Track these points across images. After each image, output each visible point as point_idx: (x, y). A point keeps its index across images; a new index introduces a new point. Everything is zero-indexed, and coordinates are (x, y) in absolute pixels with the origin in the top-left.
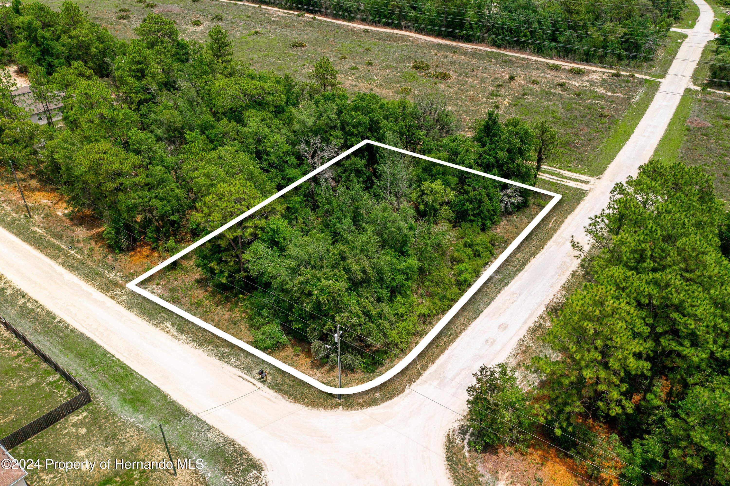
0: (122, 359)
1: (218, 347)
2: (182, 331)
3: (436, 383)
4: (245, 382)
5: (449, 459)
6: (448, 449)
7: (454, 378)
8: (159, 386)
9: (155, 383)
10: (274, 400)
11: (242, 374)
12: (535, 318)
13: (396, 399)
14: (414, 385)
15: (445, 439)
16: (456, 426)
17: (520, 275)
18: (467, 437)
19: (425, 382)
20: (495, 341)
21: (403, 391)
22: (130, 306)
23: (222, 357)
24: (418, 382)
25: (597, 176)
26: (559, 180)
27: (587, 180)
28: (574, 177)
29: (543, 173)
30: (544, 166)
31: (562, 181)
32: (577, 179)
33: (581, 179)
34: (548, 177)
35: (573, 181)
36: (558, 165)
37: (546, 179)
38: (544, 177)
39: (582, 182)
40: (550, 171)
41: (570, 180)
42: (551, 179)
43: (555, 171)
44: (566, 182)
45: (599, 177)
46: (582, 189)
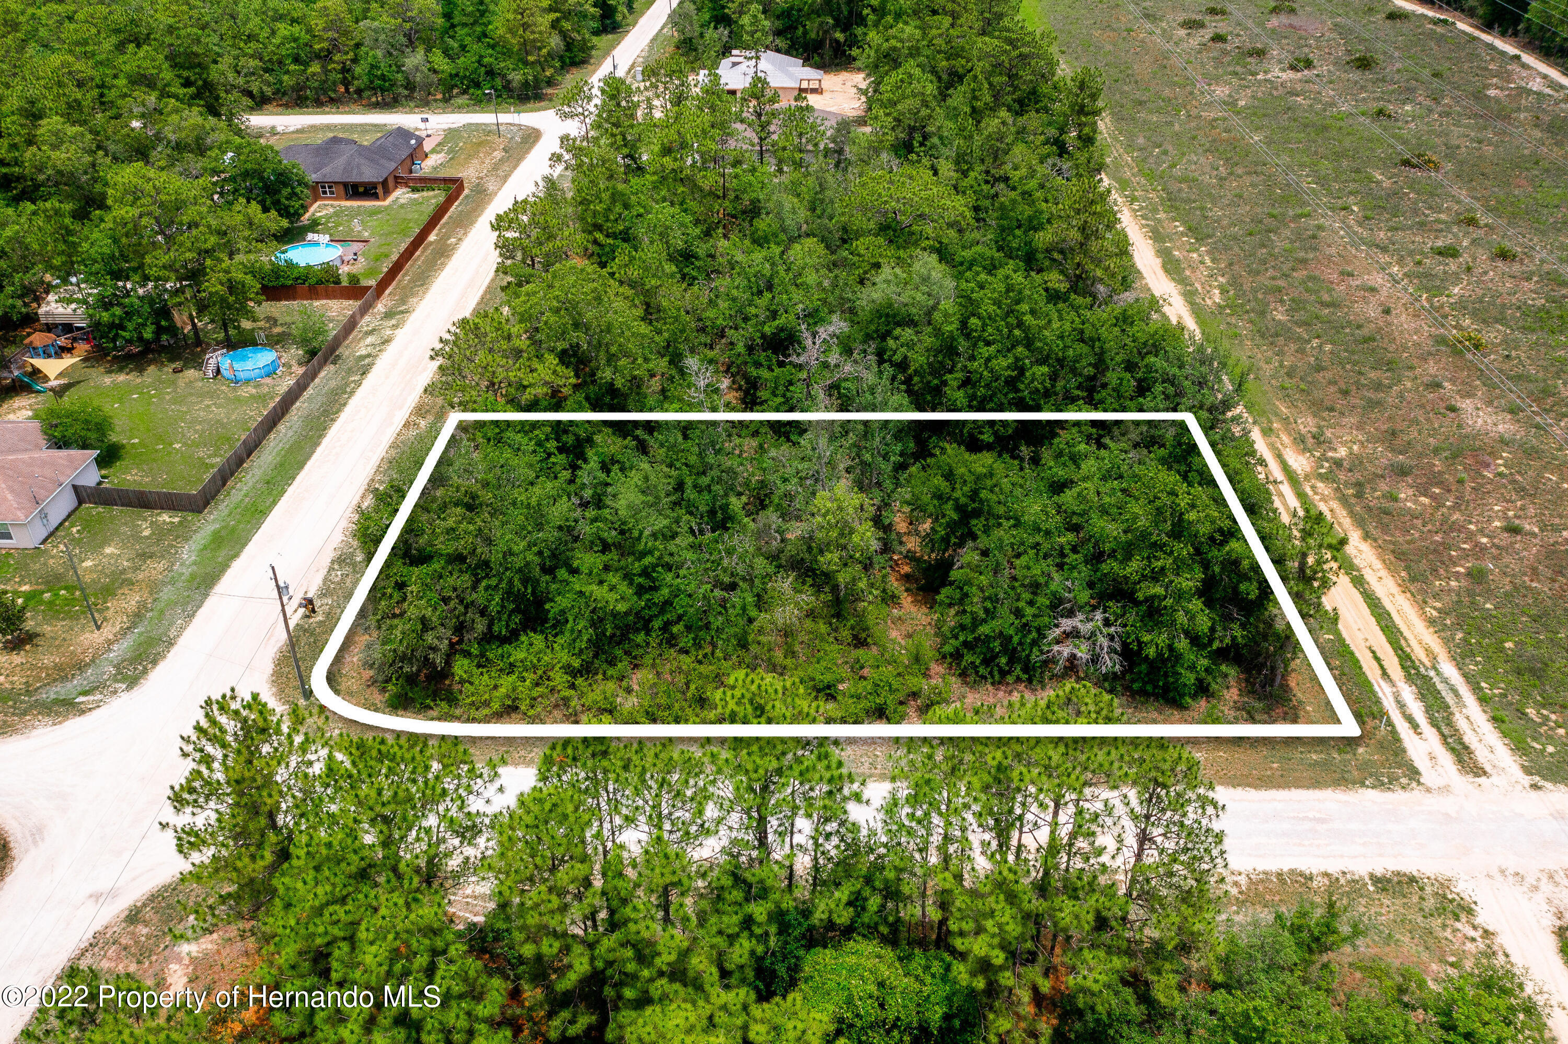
25: (1544, 778)
26: (1410, 719)
27: (1488, 768)
28: (1470, 738)
29: (1409, 678)
30: (1449, 670)
31: (1415, 726)
32: (1466, 748)
33: (1482, 756)
34: (1397, 696)
35: (1446, 744)
36: (1497, 691)
37: (1381, 695)
38: (1389, 688)
39: (1461, 763)
40: (1441, 687)
41: (1443, 736)
42: (1398, 702)
43: (1457, 695)
44: (1418, 734)
45: (1547, 785)
46: (1417, 773)
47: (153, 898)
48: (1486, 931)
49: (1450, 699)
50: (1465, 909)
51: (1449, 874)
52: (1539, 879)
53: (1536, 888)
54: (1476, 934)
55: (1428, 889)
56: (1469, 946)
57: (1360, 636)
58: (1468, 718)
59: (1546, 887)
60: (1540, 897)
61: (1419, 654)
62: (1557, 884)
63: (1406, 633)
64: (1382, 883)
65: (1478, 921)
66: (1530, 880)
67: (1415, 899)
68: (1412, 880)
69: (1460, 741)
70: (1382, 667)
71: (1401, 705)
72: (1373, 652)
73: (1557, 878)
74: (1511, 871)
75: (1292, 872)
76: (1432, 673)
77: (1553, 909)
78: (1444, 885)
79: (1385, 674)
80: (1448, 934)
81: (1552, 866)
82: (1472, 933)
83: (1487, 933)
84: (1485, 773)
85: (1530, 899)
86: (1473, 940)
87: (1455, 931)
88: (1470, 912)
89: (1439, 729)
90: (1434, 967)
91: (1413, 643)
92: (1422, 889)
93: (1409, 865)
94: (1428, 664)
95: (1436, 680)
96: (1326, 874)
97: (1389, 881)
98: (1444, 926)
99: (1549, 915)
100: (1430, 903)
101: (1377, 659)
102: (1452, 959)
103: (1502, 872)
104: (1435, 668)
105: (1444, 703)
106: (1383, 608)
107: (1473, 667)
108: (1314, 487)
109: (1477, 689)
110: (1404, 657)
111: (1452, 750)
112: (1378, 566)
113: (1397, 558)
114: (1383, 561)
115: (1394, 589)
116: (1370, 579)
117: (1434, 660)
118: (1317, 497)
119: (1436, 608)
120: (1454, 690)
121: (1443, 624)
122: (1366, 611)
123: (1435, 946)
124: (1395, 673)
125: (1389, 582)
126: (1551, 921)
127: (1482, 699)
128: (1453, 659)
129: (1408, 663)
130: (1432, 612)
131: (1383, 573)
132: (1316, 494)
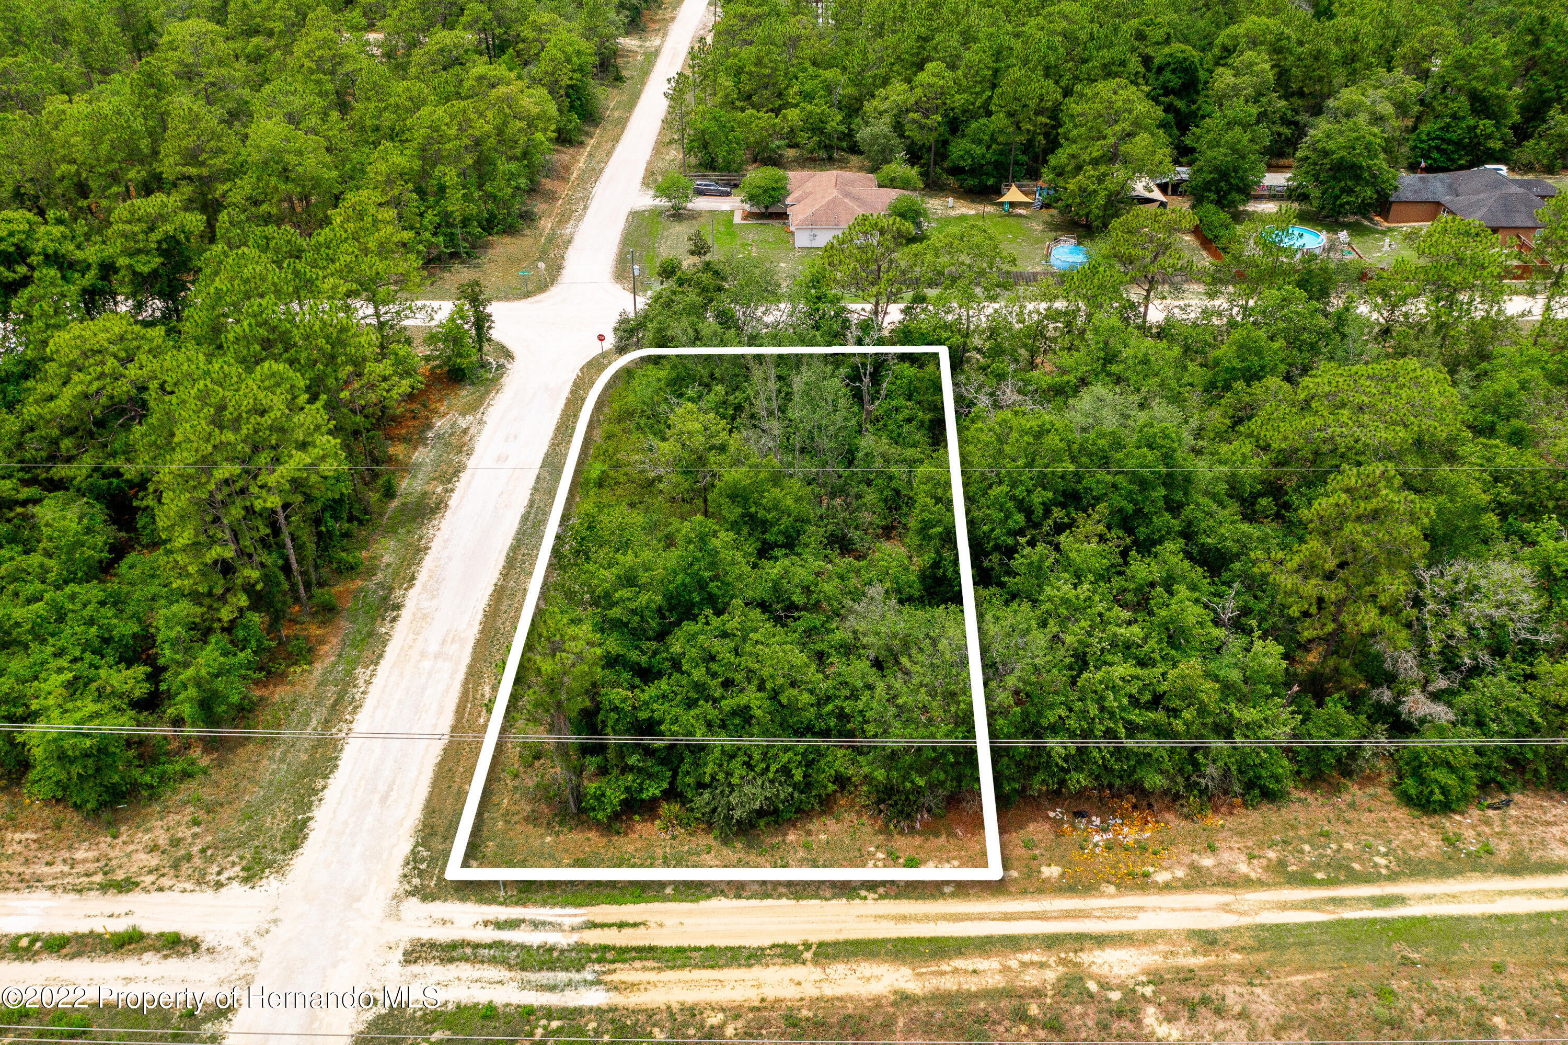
25: (378, 1018)
26: (512, 924)
27: (415, 968)
28: (465, 970)
29: (580, 948)
30: (593, 997)
31: (499, 925)
32: (451, 960)
33: (434, 972)
34: (555, 926)
35: (464, 944)
36: (539, 1031)
37: (558, 910)
38: (567, 922)
39: (433, 945)
40: (562, 976)
41: (477, 946)
42: (544, 923)
43: (542, 988)
44: (486, 924)
45: (370, 1015)
46: (424, 899)
48: (222, 885)
49: (545, 977)
50: (250, 876)
51: (290, 877)
52: (254, 949)
53: (247, 943)
54: (223, 878)
55: (281, 857)
56: (215, 869)
57: (669, 922)
58: (501, 982)
59: (245, 953)
60: (237, 943)
61: (624, 974)
62: (243, 963)
64: (301, 825)
65: (235, 884)
66: (257, 941)
67: (278, 846)
68: (295, 847)
69: (464, 959)
70: (610, 926)
71: (536, 925)
72: (635, 925)
73: (248, 965)
74: (273, 928)
76: (588, 975)
77: (219, 948)
78: (280, 869)
79: (594, 925)
80: (234, 858)
81: (263, 965)
82: (226, 875)
83: (219, 885)
84: (408, 962)
85: (239, 934)
86: (219, 873)
87: (234, 864)
88: (246, 880)
89: (490, 946)
90: (209, 838)
91: (651, 975)
92: (284, 852)
93: (308, 848)
94: (607, 978)
95: (575, 976)
97: (301, 830)
98: (242, 858)
99: (215, 943)
100: (268, 855)
102: (209, 852)
103: (275, 921)
104: (598, 982)
105: (532, 969)
106: (727, 965)
107: (592, 1025)
108: (1042, 965)
109: (549, 1013)
110: (624, 954)
111: (453, 946)
112: (829, 991)
113: (849, 1017)
114: (840, 999)
115: (771, 994)
116: (796, 971)
117: (615, 988)
118: (1014, 964)
119: (722, 1026)
120: (552, 988)
121: (686, 1025)
122: (721, 943)
123: (227, 845)
124: (594, 937)
125: (790, 993)
126: (209, 940)
127: (529, 1013)
128: (613, 1009)
129: (610, 956)
130: (714, 1019)
131: (811, 991)
132: (1024, 965)
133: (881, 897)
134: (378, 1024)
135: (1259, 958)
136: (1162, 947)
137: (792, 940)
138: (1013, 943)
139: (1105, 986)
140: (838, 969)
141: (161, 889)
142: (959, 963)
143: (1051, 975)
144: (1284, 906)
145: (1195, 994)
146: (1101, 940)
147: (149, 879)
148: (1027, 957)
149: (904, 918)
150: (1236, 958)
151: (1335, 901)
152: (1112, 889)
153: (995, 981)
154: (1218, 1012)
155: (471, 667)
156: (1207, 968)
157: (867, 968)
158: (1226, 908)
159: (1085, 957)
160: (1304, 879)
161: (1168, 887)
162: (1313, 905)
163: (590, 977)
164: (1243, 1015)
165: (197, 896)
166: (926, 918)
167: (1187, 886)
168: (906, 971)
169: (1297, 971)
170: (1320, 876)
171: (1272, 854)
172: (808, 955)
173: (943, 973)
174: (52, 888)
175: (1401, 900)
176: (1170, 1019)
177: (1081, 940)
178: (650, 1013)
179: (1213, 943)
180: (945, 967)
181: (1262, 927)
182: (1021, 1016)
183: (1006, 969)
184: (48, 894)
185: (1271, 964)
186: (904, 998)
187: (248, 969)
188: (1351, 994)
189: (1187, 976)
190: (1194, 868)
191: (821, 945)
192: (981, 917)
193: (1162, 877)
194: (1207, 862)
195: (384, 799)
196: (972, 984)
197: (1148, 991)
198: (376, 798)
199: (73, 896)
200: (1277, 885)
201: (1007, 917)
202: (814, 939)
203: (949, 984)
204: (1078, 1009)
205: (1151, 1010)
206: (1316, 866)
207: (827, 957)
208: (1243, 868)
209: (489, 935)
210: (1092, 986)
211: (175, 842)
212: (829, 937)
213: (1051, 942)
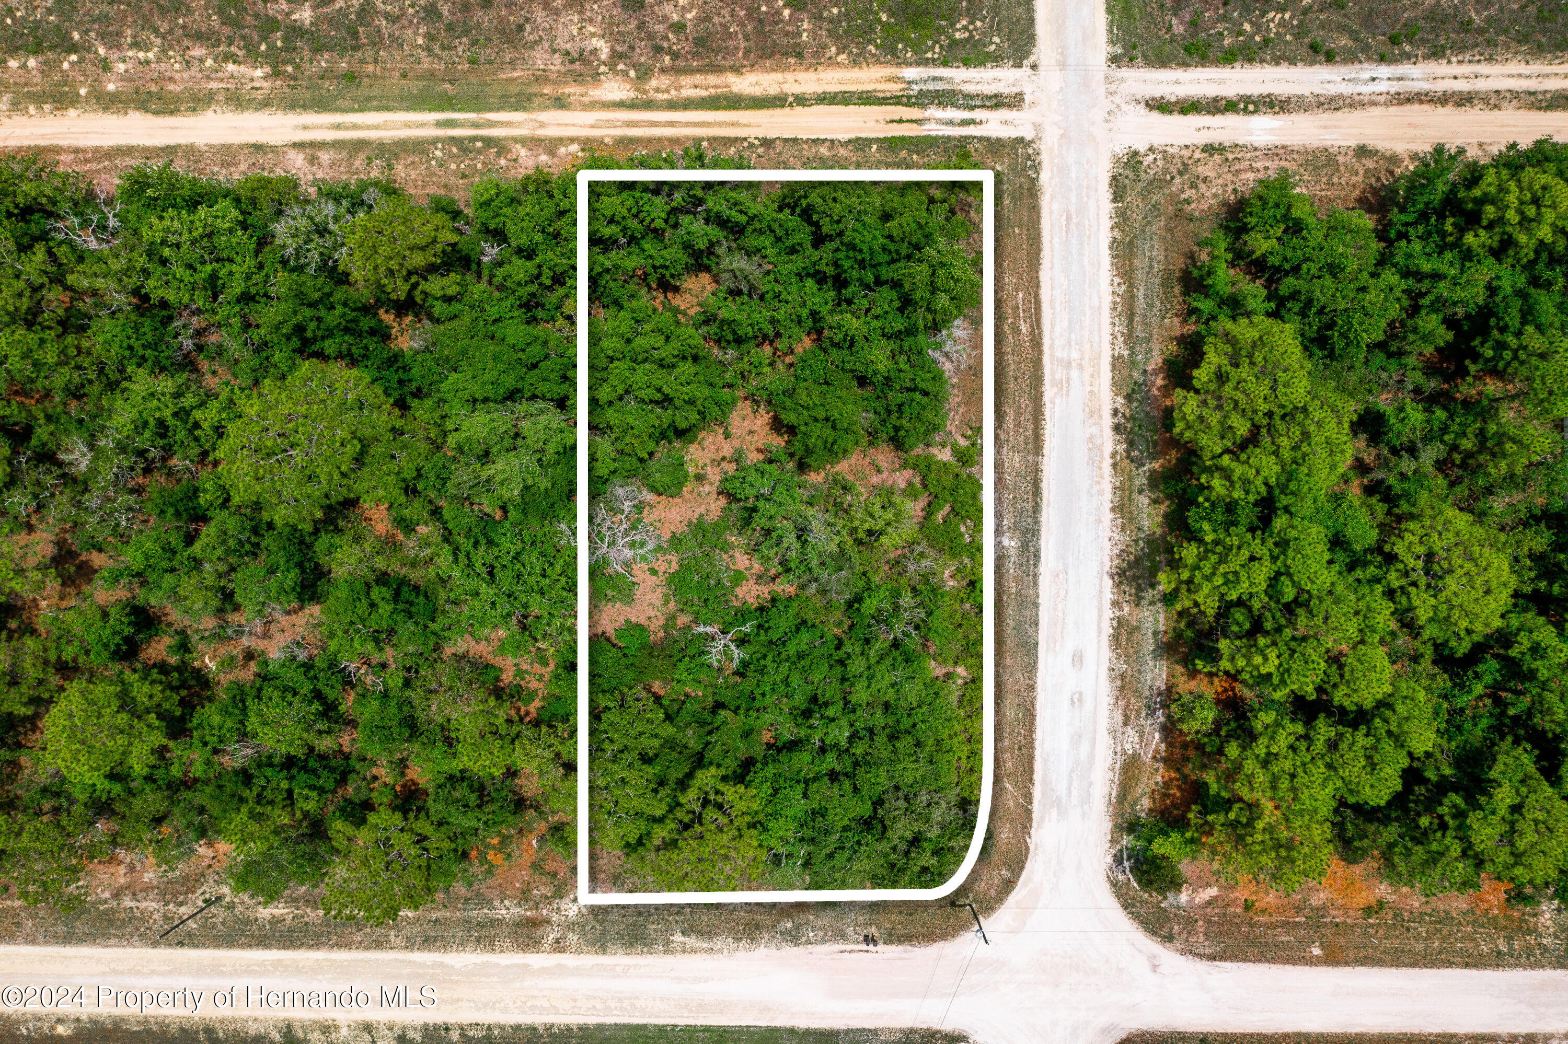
0: (692, 1022)
1: (774, 926)
2: (708, 933)
3: (1054, 811)
4: (853, 955)
5: (1125, 907)
6: (1119, 896)
7: (1069, 789)
8: (773, 1024)
9: (763, 1023)
10: (905, 955)
11: (843, 947)
12: (1108, 613)
13: (1028, 865)
14: (1033, 832)
15: (1108, 885)
16: (1109, 859)
17: (1044, 517)
18: (1126, 864)
19: (1042, 819)
20: (1080, 694)
21: (1027, 849)
22: (600, 944)
23: (794, 938)
24: (1034, 824)
25: (1027, 57)
26: (965, 123)
27: (1015, 90)
28: (989, 90)
29: (923, 106)
30: (911, 73)
31: (972, 122)
32: (996, 96)
33: (1003, 88)
34: (940, 122)
35: (991, 108)
36: (937, 50)
37: (940, 133)
38: (932, 126)
39: (1010, 106)
40: (931, 87)
41: (983, 106)
42: (947, 124)
43: (940, 79)
44: (981, 123)
45: (1032, 58)
46: (1021, 140)
47: (1154, 933)
48: (1150, 150)
49: (940, 86)
50: (1134, 156)
51: (1110, 155)
52: (1112, 102)
53: (1118, 106)
54: (1152, 156)
55: (1121, 171)
56: (1159, 163)
57: (873, 124)
58: (963, 82)
59: (1117, 99)
60: (1124, 107)
61: (895, 88)
62: (1116, 93)
63: (870, 87)
64: (1117, 197)
65: (1142, 150)
66: (1113, 107)
67: (1126, 180)
68: (1114, 178)
69: (989, 98)
70: (909, 121)
71: (950, 123)
72: (892, 121)
73: (1112, 91)
74: (1107, 116)
75: (1111, 248)
77: (1133, 103)
78: (1118, 161)
79: (916, 121)
80: (1151, 172)
81: (1104, 90)
82: (1151, 158)
83: (1152, 150)
84: (1021, 94)
85: (1125, 113)
86: (1155, 159)
87: (1149, 167)
88: (1136, 153)
89: (976, 107)
90: (1173, 188)
91: (880, 87)
92: (1121, 175)
93: (1104, 176)
94: (904, 86)
95: (923, 87)
96: (1112, 228)
97: (1116, 192)
98: (1146, 172)
99: (1137, 107)
100: (1129, 173)
101: (900, 121)
102: (1168, 177)
103: (1107, 121)
104: (909, 83)
105: (949, 91)
106: (836, 93)
107: (909, 55)
108: (657, 90)
109: (934, 62)
110: (896, 100)
111: (998, 106)
112: (778, 76)
113: (769, 57)
114: (773, 70)
115: (811, 75)
116: (797, 89)
117: (900, 79)
118: (673, 92)
119: (838, 54)
120: (935, 79)
121: (858, 55)
122: (840, 108)
123: (1160, 183)
124: (915, 113)
125: (802, 76)
126: (1142, 110)
127: (945, 64)
128: (899, 65)
129: (904, 100)
130: (842, 58)
131: (789, 76)
132: (668, 91)
133: (745, 139)
134: (1026, 55)
135: (534, 89)
136: (586, 100)
137: (799, 109)
138: (672, 105)
139: (625, 73)
140: (773, 91)
141: (1187, 147)
142: (704, 93)
143: (654, 83)
144: (508, 124)
145: (577, 66)
146: (621, 105)
147: (1198, 155)
148: (665, 96)
149: (733, 124)
150: (547, 90)
151: (476, 125)
152: (606, 140)
153: (686, 80)
154: (568, 53)
155: (1040, 352)
156: (566, 83)
157: (757, 91)
158: (543, 125)
159: (632, 94)
160: (489, 142)
161: (572, 140)
162: (491, 124)
163: (914, 87)
164: (554, 51)
165: (1163, 142)
166: (720, 124)
167: (561, 141)
168: (735, 89)
169: (516, 79)
170: (479, 144)
171: (503, 162)
172: (791, 99)
173: (715, 87)
174: (1256, 149)
175: (439, 124)
176: (595, 51)
177: (631, 105)
178: (878, 62)
179: (558, 99)
180: (712, 91)
181: (525, 109)
182: (675, 56)
183: (679, 88)
184: (1256, 144)
185: (529, 84)
186: (737, 70)
187: (1113, 88)
188: (491, 62)
189: (578, 78)
190: (552, 153)
191: (783, 106)
192: (688, 124)
193: (574, 148)
194: (544, 158)
195: (1069, 218)
196: (699, 78)
197: (602, 69)
198: (1075, 220)
199: (1240, 143)
200: (506, 139)
201: (672, 124)
202: (787, 110)
203: (712, 79)
204: (643, 59)
205: (604, 57)
206: (479, 152)
207: (780, 99)
208: (523, 152)
209: (978, 114)
210: (632, 73)
211: (1193, 186)
212: (778, 111)
213: (649, 105)
